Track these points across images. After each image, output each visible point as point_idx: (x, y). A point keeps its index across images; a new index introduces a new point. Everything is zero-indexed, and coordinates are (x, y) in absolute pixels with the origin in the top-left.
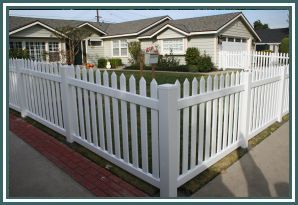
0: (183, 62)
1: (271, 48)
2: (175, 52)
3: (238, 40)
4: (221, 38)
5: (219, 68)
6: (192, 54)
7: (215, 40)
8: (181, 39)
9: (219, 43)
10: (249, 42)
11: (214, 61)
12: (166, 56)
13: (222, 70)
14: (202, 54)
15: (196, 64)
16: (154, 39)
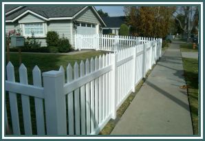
0: (44, 44)
1: (113, 32)
2: (36, 35)
3: (89, 25)
4: (76, 24)
5: (76, 49)
6: (52, 37)
7: (71, 25)
8: (41, 23)
9: (75, 28)
10: (97, 27)
11: (71, 43)
12: (28, 38)
13: (78, 50)
14: (61, 37)
15: (56, 46)
16: (16, 23)
